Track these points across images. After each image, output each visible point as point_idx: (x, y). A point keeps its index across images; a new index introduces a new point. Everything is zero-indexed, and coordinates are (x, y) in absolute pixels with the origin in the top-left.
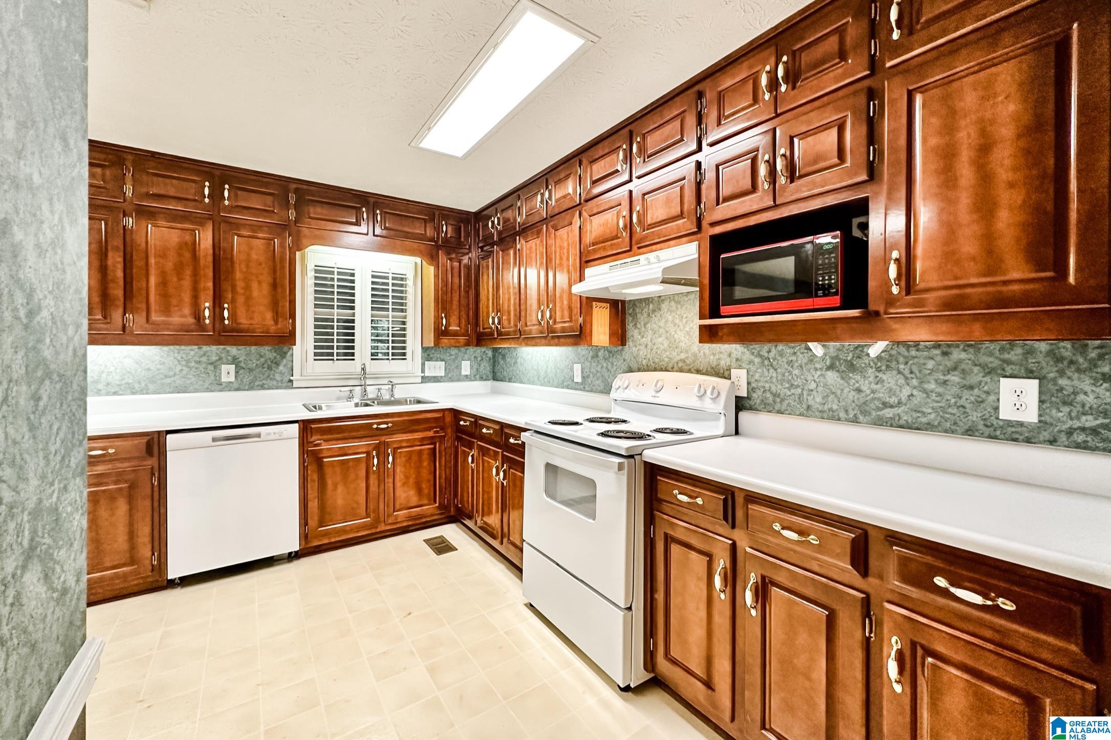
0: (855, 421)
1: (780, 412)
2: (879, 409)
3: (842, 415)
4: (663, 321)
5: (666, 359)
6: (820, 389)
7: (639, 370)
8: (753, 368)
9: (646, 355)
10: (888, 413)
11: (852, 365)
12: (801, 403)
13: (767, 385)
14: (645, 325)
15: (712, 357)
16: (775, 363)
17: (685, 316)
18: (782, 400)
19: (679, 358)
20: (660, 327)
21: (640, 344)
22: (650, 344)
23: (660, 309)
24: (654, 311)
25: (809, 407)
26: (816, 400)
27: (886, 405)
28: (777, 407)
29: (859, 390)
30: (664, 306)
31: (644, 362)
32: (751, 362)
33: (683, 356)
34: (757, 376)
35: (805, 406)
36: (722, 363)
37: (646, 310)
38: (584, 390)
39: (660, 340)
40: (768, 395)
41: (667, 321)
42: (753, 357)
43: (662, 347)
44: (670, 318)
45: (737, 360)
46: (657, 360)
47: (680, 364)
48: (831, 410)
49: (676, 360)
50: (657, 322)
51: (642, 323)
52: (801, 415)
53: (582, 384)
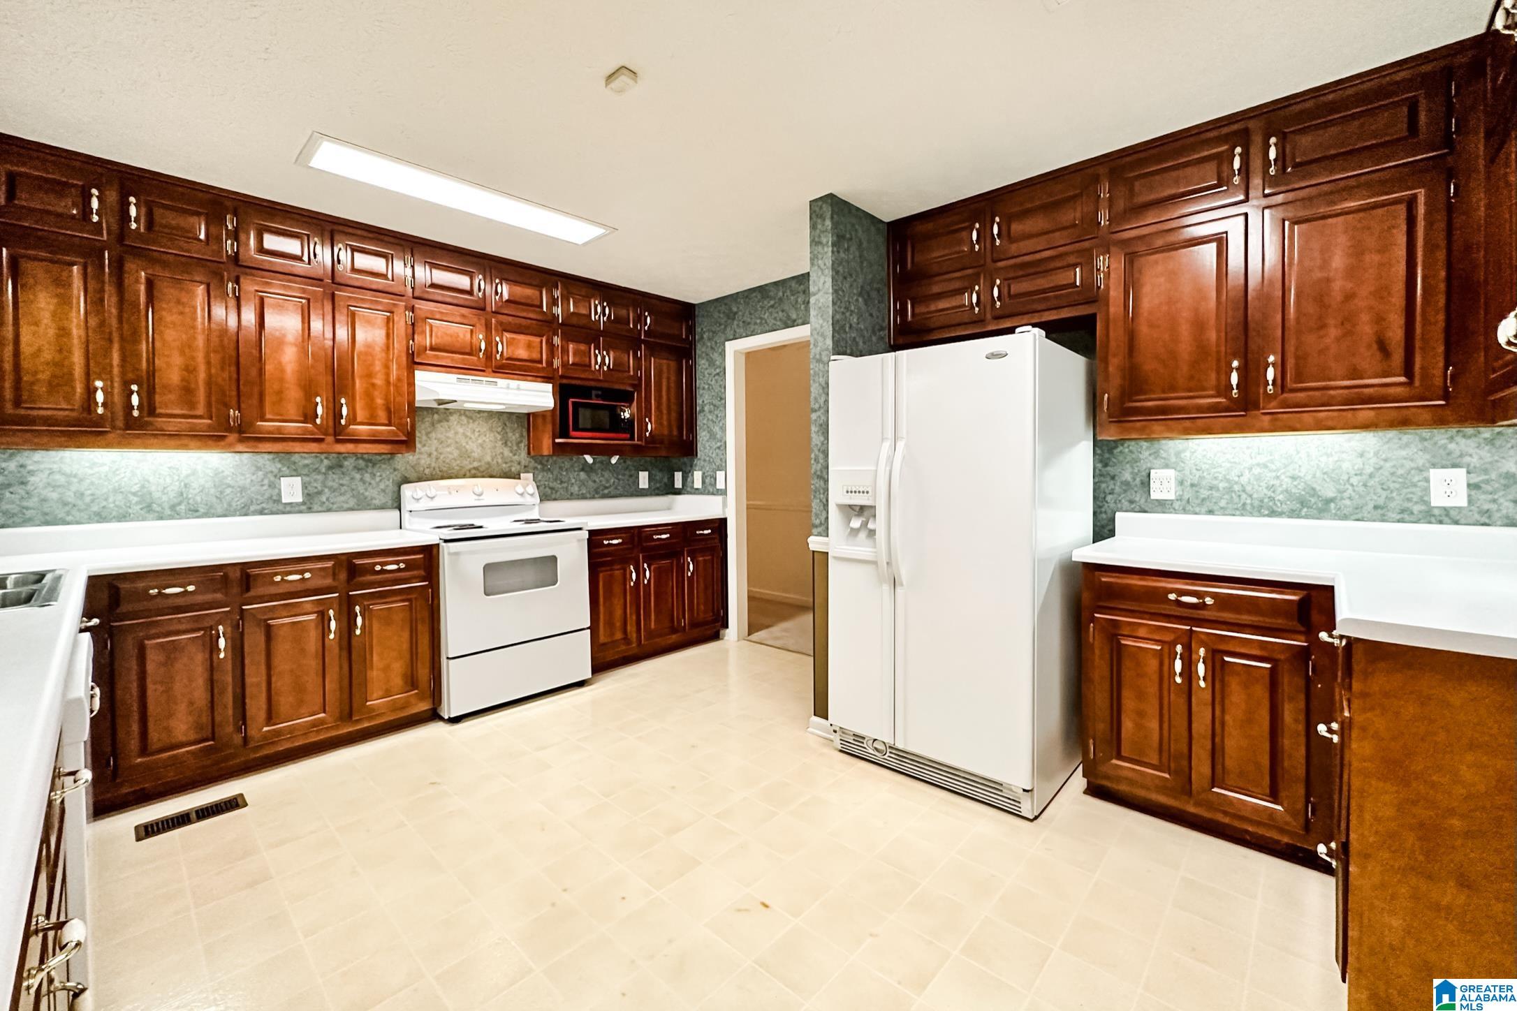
0: (593, 498)
1: (555, 499)
2: (603, 490)
3: (588, 495)
4: (452, 432)
5: (457, 468)
6: (577, 482)
7: (420, 480)
8: (536, 472)
9: (430, 464)
10: (606, 491)
11: (591, 468)
12: (567, 492)
13: (546, 483)
14: (427, 434)
15: (504, 465)
16: (551, 468)
17: (477, 430)
18: (556, 492)
19: (471, 466)
20: (448, 438)
22: (435, 453)
24: (440, 421)
25: (572, 494)
26: (575, 489)
27: (606, 488)
28: (553, 496)
29: (595, 481)
30: (453, 418)
31: (427, 471)
32: (535, 468)
33: (476, 464)
34: (545, 478)
35: (569, 494)
36: (513, 469)
38: (310, 510)
39: (449, 450)
40: (547, 489)
41: (456, 433)
42: (536, 465)
43: (451, 456)
44: (461, 430)
45: (525, 467)
46: (445, 469)
47: (473, 472)
49: (468, 468)
50: (441, 432)
51: (423, 432)
52: (568, 499)
53: (304, 503)
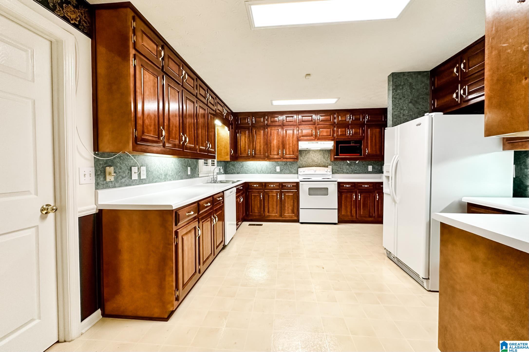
0: (351, 173)
1: (338, 173)
2: (354, 171)
3: (349, 173)
4: (310, 156)
5: (311, 165)
6: (346, 169)
7: (303, 167)
8: (333, 166)
10: (356, 172)
11: (350, 164)
12: (342, 171)
13: (336, 169)
14: (305, 156)
15: (323, 164)
16: (337, 165)
18: (339, 171)
19: (315, 164)
20: (309, 157)
21: (303, 161)
22: (306, 161)
23: (309, 153)
24: (307, 153)
25: (344, 172)
26: (345, 171)
27: (356, 170)
28: (338, 172)
29: (352, 169)
30: (311, 152)
31: (304, 165)
32: (333, 165)
33: (316, 164)
34: (334, 167)
35: (343, 172)
36: (326, 165)
37: (305, 153)
38: (281, 173)
39: (309, 160)
41: (311, 156)
42: (333, 164)
43: (310, 162)
44: (312, 155)
45: (329, 164)
47: (315, 166)
48: (347, 172)
49: (314, 164)
50: (308, 156)
51: (304, 156)
52: (342, 173)
53: (280, 172)
